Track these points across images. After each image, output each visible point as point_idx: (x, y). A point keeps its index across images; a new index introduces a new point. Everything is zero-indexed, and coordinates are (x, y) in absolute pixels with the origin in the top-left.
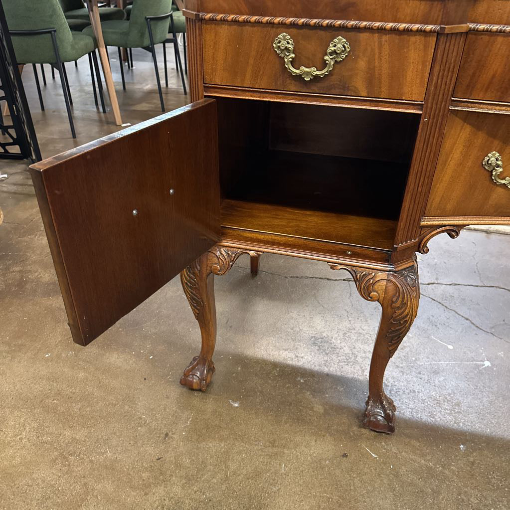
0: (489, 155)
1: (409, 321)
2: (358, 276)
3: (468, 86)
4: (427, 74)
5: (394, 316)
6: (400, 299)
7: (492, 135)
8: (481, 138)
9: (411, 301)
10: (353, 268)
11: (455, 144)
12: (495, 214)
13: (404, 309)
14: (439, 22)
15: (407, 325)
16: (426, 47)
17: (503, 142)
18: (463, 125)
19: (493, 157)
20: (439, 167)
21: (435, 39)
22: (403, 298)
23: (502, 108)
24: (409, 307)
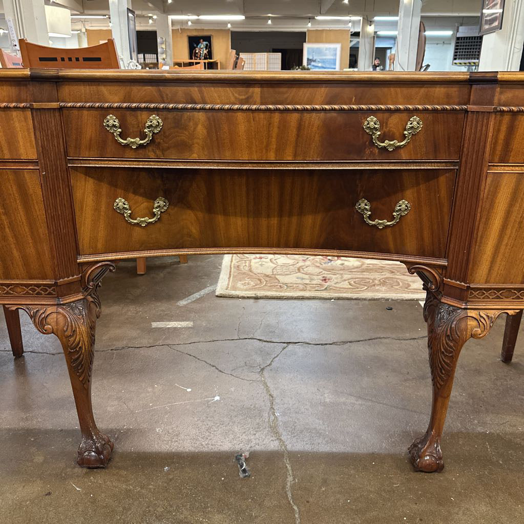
0: (117, 201)
1: (84, 347)
2: (32, 313)
3: (76, 147)
4: (33, 139)
5: (70, 345)
6: (70, 328)
7: (113, 184)
8: (105, 188)
9: (79, 328)
10: (27, 306)
11: (84, 193)
12: (141, 249)
13: (75, 336)
14: (28, 101)
15: (83, 351)
16: (26, 119)
17: (125, 191)
18: (86, 178)
19: (120, 202)
20: (78, 213)
21: (30, 113)
22: (72, 326)
23: (105, 162)
24: (78, 334)
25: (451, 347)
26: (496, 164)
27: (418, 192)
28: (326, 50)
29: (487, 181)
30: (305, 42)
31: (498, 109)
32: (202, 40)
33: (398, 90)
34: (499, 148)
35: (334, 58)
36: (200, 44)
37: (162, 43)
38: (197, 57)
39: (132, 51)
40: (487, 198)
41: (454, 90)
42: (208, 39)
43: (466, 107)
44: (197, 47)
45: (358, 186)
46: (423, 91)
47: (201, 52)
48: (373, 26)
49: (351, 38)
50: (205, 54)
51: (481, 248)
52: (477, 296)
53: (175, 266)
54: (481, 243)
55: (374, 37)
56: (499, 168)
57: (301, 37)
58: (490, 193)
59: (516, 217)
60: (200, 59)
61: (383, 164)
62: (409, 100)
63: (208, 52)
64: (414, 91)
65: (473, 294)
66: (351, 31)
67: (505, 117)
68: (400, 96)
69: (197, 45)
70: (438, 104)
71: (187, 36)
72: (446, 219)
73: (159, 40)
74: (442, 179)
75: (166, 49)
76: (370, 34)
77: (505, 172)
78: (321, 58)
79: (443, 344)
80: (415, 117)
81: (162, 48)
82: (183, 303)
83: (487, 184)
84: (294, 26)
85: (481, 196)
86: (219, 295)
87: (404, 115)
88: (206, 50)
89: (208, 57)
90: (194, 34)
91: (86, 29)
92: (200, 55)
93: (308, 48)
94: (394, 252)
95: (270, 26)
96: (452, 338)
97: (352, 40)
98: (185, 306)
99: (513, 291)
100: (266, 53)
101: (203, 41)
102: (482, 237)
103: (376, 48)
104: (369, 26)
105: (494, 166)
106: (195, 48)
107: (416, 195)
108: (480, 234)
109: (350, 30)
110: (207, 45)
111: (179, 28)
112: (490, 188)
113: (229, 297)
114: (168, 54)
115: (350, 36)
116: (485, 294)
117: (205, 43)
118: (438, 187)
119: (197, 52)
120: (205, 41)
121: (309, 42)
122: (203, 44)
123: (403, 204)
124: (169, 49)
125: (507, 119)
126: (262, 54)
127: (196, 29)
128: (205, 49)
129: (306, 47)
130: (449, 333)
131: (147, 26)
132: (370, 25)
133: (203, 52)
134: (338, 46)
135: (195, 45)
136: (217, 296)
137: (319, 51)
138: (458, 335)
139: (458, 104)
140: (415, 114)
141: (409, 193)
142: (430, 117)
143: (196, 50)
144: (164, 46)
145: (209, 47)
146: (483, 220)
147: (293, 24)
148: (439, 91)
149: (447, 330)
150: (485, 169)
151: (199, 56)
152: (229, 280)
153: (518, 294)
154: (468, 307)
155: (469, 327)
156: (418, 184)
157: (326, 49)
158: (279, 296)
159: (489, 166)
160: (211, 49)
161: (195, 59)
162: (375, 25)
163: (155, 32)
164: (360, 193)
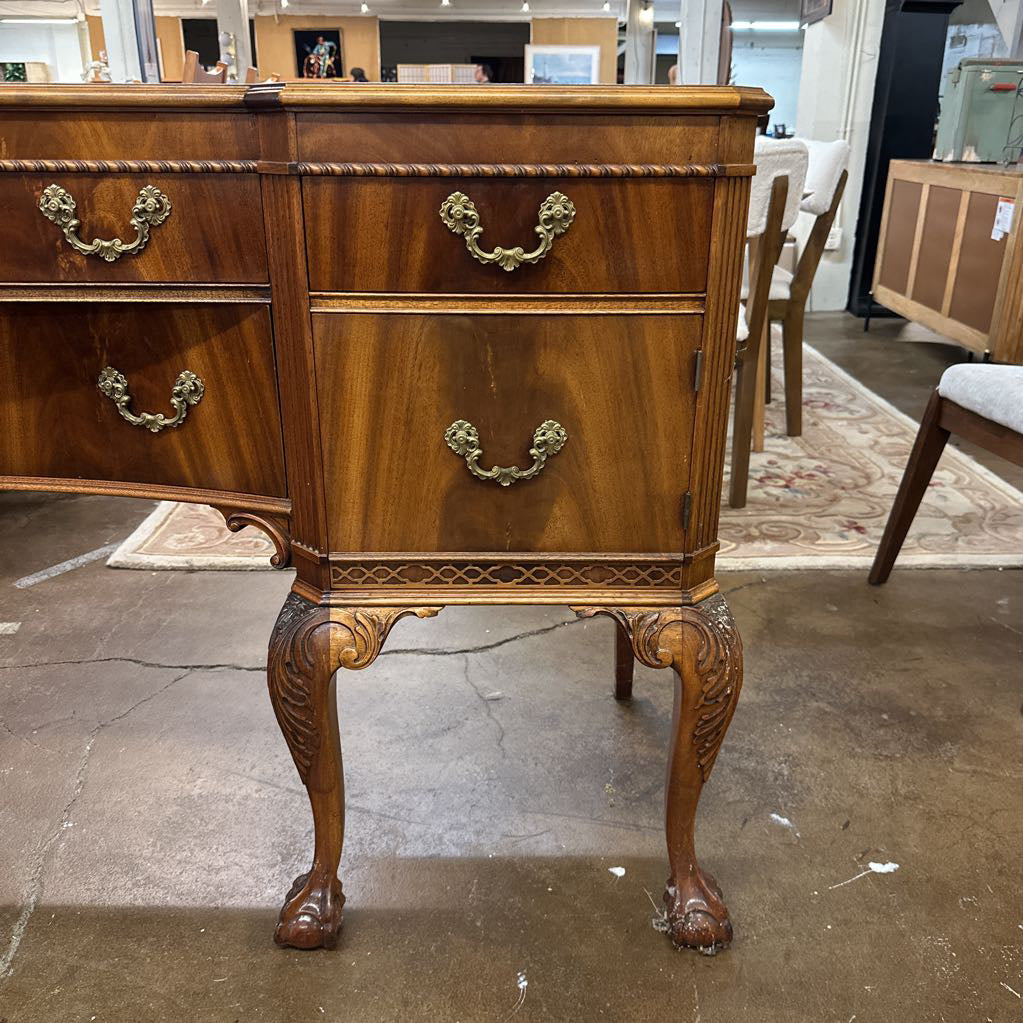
25: (300, 688)
26: (324, 294)
27: (211, 354)
28: (570, 60)
29: (316, 331)
30: (529, 42)
31: (301, 168)
32: (321, 39)
33: (99, 125)
34: (326, 256)
35: (586, 75)
36: (318, 47)
37: (228, 44)
38: (313, 73)
39: (146, 58)
40: (324, 369)
41: (224, 126)
42: (333, 36)
43: (256, 165)
44: (312, 52)
45: (94, 337)
46: (154, 127)
47: (321, 63)
48: (650, 11)
49: (620, 35)
50: (329, 66)
51: (335, 477)
52: (349, 577)
53: (66, 501)
54: (332, 465)
55: (653, 32)
56: (336, 302)
57: (520, 33)
58: (329, 358)
59: (396, 410)
60: (319, 77)
61: (104, 292)
62: (127, 148)
63: (334, 63)
64: (133, 128)
65: (341, 574)
66: (619, 20)
67: (323, 186)
68: (105, 140)
69: (313, 48)
70: (196, 158)
71: (292, 29)
72: (273, 412)
73: (221, 38)
74: (248, 325)
75: (236, 55)
76: (646, 27)
77: (351, 311)
78: (560, 74)
79: (282, 681)
80: (150, 187)
81: (228, 54)
82: (27, 581)
83: (316, 338)
84: (505, 11)
85: (310, 364)
86: (113, 565)
87: (125, 183)
88: (330, 57)
89: (334, 72)
90: (306, 25)
91: (86, 16)
92: (319, 69)
93: (535, 56)
94: (193, 484)
95: (449, 11)
96: (299, 668)
97: (622, 38)
98: (28, 589)
99: (424, 567)
100: (449, 66)
101: (325, 40)
102: (331, 453)
103: (658, 55)
104: (642, 11)
105: (322, 297)
106: (307, 54)
107: (207, 360)
108: (326, 446)
109: (616, 19)
110: (331, 48)
111: (275, 13)
112: (324, 346)
113: (134, 569)
114: (241, 65)
115: (617, 32)
116: (365, 574)
117: (327, 44)
118: (244, 344)
119: (312, 61)
120: (329, 41)
121: (536, 43)
122: (324, 47)
123: (188, 379)
124: (244, 55)
125: (327, 190)
126: (442, 66)
127: (308, 17)
128: (328, 57)
129: (531, 52)
130: (288, 659)
131: (197, 9)
132: (646, 9)
133: (324, 62)
134: (594, 52)
135: (308, 49)
136: (109, 567)
137: (556, 62)
138: (309, 662)
139: (240, 158)
140: (150, 180)
141: (194, 355)
142: (185, 187)
143: (310, 59)
144: (232, 51)
145: (336, 53)
146: (326, 416)
147: (503, 8)
148: (192, 129)
149: (285, 651)
150: (304, 304)
151: (316, 70)
152: (154, 533)
153: (437, 574)
154: (332, 602)
155: (333, 644)
156: (206, 338)
157: (572, 57)
158: (239, 564)
159: (311, 297)
160: (340, 56)
161: (308, 77)
162: (655, 9)
163: (214, 22)
164: (102, 355)
